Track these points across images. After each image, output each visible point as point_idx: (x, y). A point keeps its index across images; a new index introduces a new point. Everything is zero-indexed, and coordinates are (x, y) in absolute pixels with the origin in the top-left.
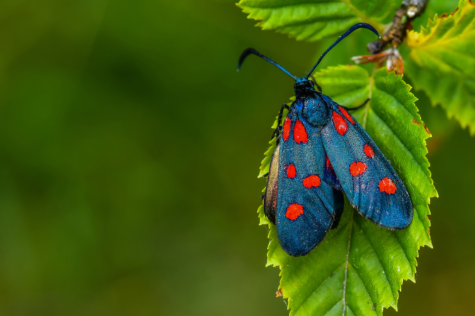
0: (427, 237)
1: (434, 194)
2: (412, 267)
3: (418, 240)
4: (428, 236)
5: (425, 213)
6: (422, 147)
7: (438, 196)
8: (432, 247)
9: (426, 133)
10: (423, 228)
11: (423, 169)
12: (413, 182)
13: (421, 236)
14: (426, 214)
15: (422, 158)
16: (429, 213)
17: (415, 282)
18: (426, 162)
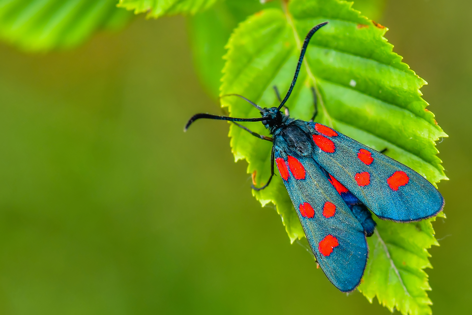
0: (436, 130)
1: (421, 83)
2: (437, 167)
3: (429, 137)
4: (436, 128)
5: (421, 107)
6: (384, 45)
7: (426, 83)
8: (447, 136)
9: (380, 30)
10: (426, 123)
11: (396, 66)
12: (393, 85)
13: (430, 132)
14: (424, 107)
15: (390, 56)
16: (426, 104)
17: (448, 179)
18: (395, 57)
